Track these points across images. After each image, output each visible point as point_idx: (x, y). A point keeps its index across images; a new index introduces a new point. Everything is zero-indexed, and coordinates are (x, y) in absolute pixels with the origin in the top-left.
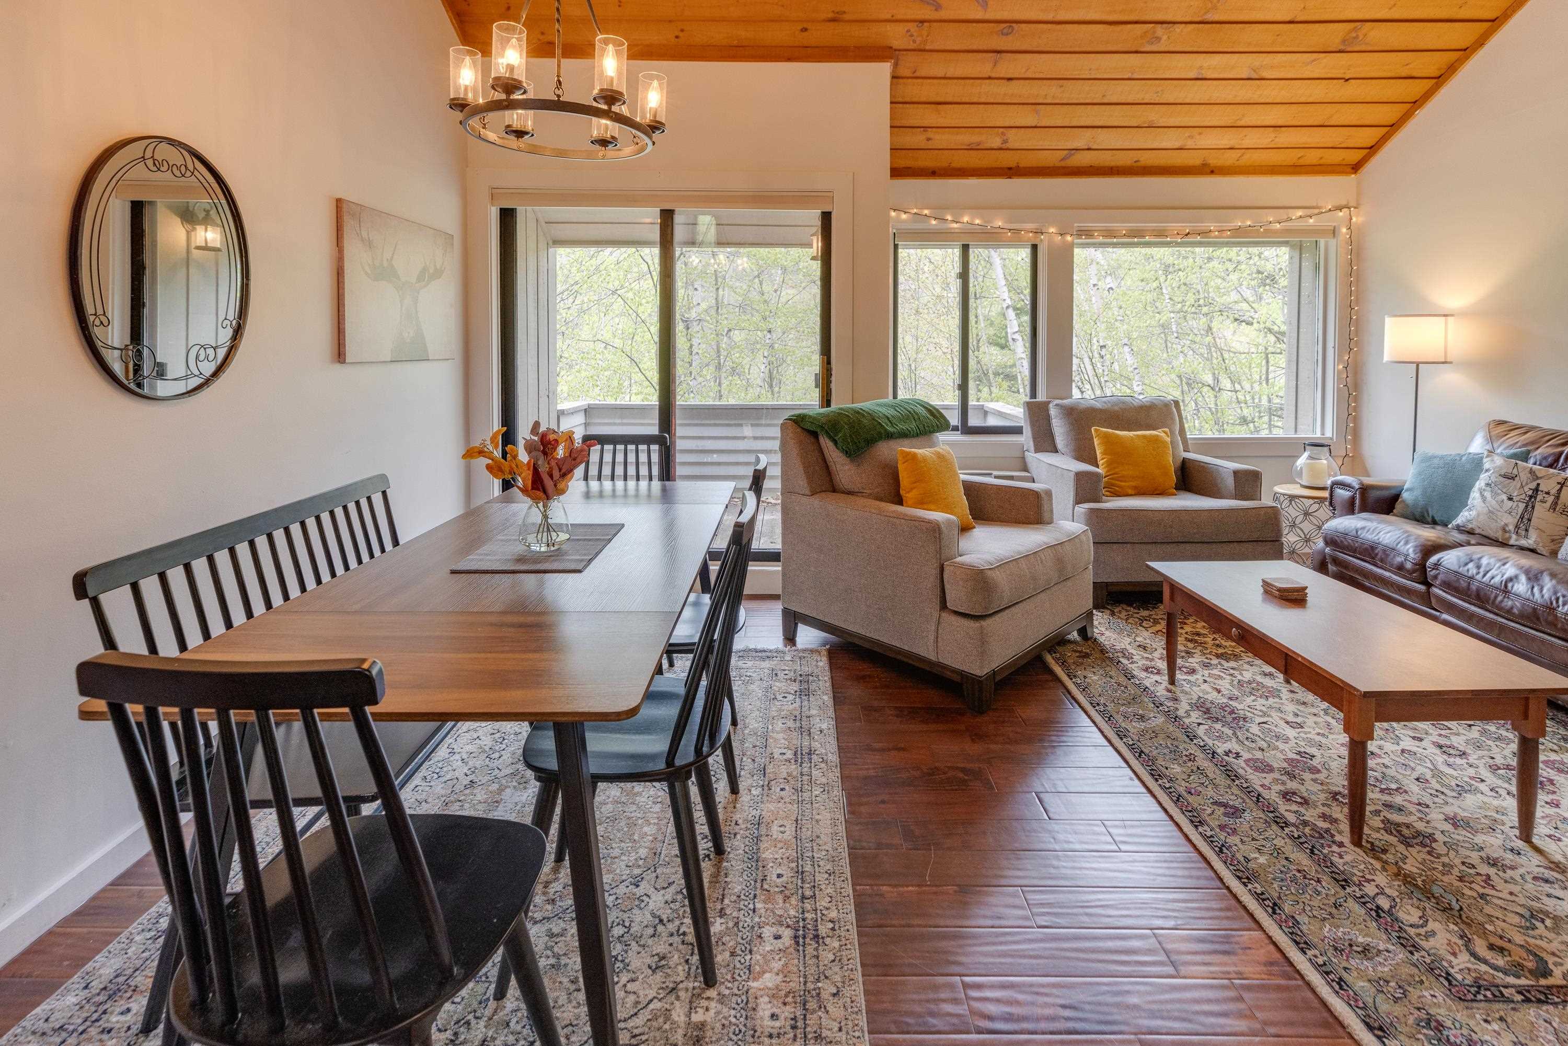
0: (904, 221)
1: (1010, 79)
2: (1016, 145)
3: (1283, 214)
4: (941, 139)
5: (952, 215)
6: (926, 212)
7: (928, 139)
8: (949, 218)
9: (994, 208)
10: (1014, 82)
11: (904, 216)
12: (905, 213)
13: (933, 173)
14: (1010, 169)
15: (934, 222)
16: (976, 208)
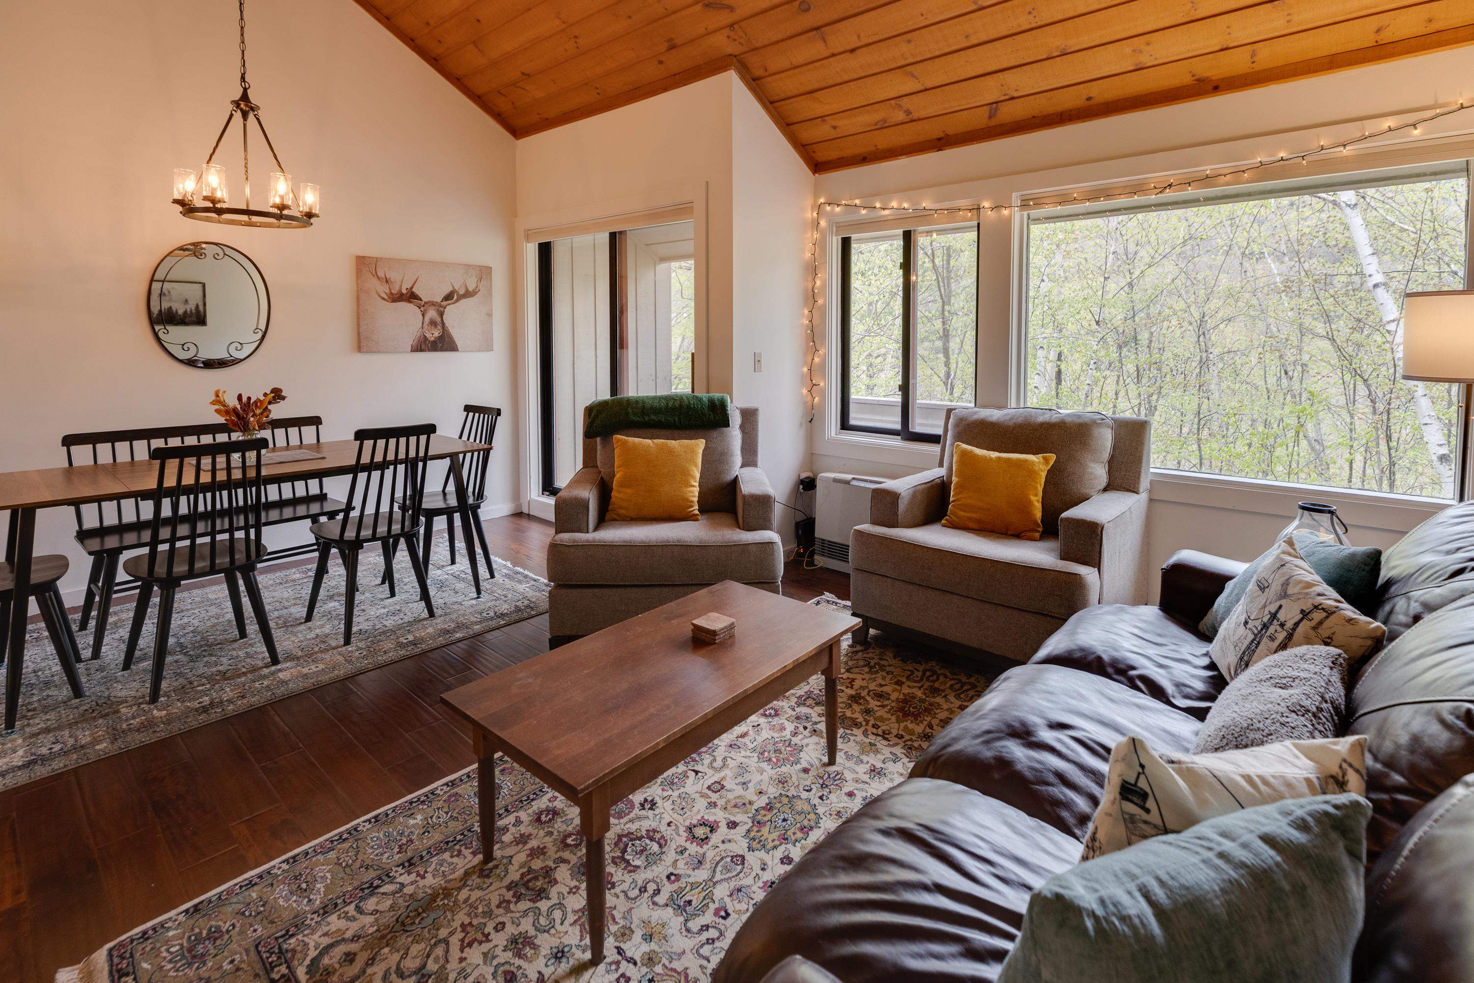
0: (837, 215)
1: (853, 51)
2: (923, 114)
3: (1353, 130)
4: (848, 125)
5: (881, 202)
6: (857, 202)
7: (834, 128)
8: (878, 205)
9: (919, 188)
10: (858, 52)
11: (838, 209)
12: (838, 205)
13: (864, 159)
14: (939, 139)
15: (864, 212)
16: (902, 190)
